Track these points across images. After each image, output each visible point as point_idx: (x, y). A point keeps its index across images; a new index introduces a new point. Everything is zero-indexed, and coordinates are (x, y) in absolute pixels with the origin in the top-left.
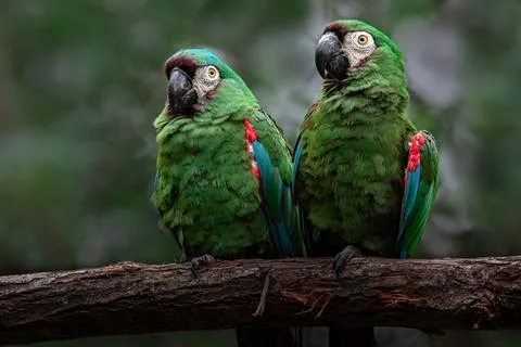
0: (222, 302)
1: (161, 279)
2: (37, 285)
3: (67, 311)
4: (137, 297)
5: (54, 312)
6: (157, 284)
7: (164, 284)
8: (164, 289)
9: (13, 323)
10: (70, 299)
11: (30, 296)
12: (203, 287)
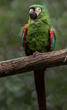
0: (59, 59)
1: (46, 56)
2: (21, 60)
3: (27, 65)
4: (41, 60)
5: (25, 65)
6: (45, 57)
7: (47, 57)
8: (47, 58)
9: (17, 69)
10: (28, 62)
11: (20, 63)
12: (55, 56)
